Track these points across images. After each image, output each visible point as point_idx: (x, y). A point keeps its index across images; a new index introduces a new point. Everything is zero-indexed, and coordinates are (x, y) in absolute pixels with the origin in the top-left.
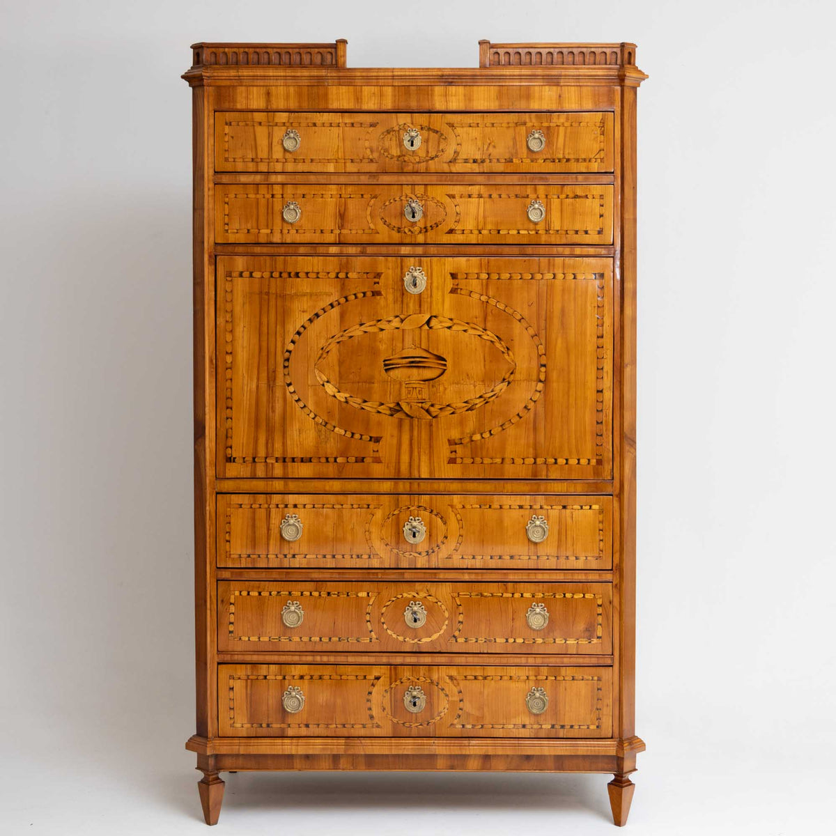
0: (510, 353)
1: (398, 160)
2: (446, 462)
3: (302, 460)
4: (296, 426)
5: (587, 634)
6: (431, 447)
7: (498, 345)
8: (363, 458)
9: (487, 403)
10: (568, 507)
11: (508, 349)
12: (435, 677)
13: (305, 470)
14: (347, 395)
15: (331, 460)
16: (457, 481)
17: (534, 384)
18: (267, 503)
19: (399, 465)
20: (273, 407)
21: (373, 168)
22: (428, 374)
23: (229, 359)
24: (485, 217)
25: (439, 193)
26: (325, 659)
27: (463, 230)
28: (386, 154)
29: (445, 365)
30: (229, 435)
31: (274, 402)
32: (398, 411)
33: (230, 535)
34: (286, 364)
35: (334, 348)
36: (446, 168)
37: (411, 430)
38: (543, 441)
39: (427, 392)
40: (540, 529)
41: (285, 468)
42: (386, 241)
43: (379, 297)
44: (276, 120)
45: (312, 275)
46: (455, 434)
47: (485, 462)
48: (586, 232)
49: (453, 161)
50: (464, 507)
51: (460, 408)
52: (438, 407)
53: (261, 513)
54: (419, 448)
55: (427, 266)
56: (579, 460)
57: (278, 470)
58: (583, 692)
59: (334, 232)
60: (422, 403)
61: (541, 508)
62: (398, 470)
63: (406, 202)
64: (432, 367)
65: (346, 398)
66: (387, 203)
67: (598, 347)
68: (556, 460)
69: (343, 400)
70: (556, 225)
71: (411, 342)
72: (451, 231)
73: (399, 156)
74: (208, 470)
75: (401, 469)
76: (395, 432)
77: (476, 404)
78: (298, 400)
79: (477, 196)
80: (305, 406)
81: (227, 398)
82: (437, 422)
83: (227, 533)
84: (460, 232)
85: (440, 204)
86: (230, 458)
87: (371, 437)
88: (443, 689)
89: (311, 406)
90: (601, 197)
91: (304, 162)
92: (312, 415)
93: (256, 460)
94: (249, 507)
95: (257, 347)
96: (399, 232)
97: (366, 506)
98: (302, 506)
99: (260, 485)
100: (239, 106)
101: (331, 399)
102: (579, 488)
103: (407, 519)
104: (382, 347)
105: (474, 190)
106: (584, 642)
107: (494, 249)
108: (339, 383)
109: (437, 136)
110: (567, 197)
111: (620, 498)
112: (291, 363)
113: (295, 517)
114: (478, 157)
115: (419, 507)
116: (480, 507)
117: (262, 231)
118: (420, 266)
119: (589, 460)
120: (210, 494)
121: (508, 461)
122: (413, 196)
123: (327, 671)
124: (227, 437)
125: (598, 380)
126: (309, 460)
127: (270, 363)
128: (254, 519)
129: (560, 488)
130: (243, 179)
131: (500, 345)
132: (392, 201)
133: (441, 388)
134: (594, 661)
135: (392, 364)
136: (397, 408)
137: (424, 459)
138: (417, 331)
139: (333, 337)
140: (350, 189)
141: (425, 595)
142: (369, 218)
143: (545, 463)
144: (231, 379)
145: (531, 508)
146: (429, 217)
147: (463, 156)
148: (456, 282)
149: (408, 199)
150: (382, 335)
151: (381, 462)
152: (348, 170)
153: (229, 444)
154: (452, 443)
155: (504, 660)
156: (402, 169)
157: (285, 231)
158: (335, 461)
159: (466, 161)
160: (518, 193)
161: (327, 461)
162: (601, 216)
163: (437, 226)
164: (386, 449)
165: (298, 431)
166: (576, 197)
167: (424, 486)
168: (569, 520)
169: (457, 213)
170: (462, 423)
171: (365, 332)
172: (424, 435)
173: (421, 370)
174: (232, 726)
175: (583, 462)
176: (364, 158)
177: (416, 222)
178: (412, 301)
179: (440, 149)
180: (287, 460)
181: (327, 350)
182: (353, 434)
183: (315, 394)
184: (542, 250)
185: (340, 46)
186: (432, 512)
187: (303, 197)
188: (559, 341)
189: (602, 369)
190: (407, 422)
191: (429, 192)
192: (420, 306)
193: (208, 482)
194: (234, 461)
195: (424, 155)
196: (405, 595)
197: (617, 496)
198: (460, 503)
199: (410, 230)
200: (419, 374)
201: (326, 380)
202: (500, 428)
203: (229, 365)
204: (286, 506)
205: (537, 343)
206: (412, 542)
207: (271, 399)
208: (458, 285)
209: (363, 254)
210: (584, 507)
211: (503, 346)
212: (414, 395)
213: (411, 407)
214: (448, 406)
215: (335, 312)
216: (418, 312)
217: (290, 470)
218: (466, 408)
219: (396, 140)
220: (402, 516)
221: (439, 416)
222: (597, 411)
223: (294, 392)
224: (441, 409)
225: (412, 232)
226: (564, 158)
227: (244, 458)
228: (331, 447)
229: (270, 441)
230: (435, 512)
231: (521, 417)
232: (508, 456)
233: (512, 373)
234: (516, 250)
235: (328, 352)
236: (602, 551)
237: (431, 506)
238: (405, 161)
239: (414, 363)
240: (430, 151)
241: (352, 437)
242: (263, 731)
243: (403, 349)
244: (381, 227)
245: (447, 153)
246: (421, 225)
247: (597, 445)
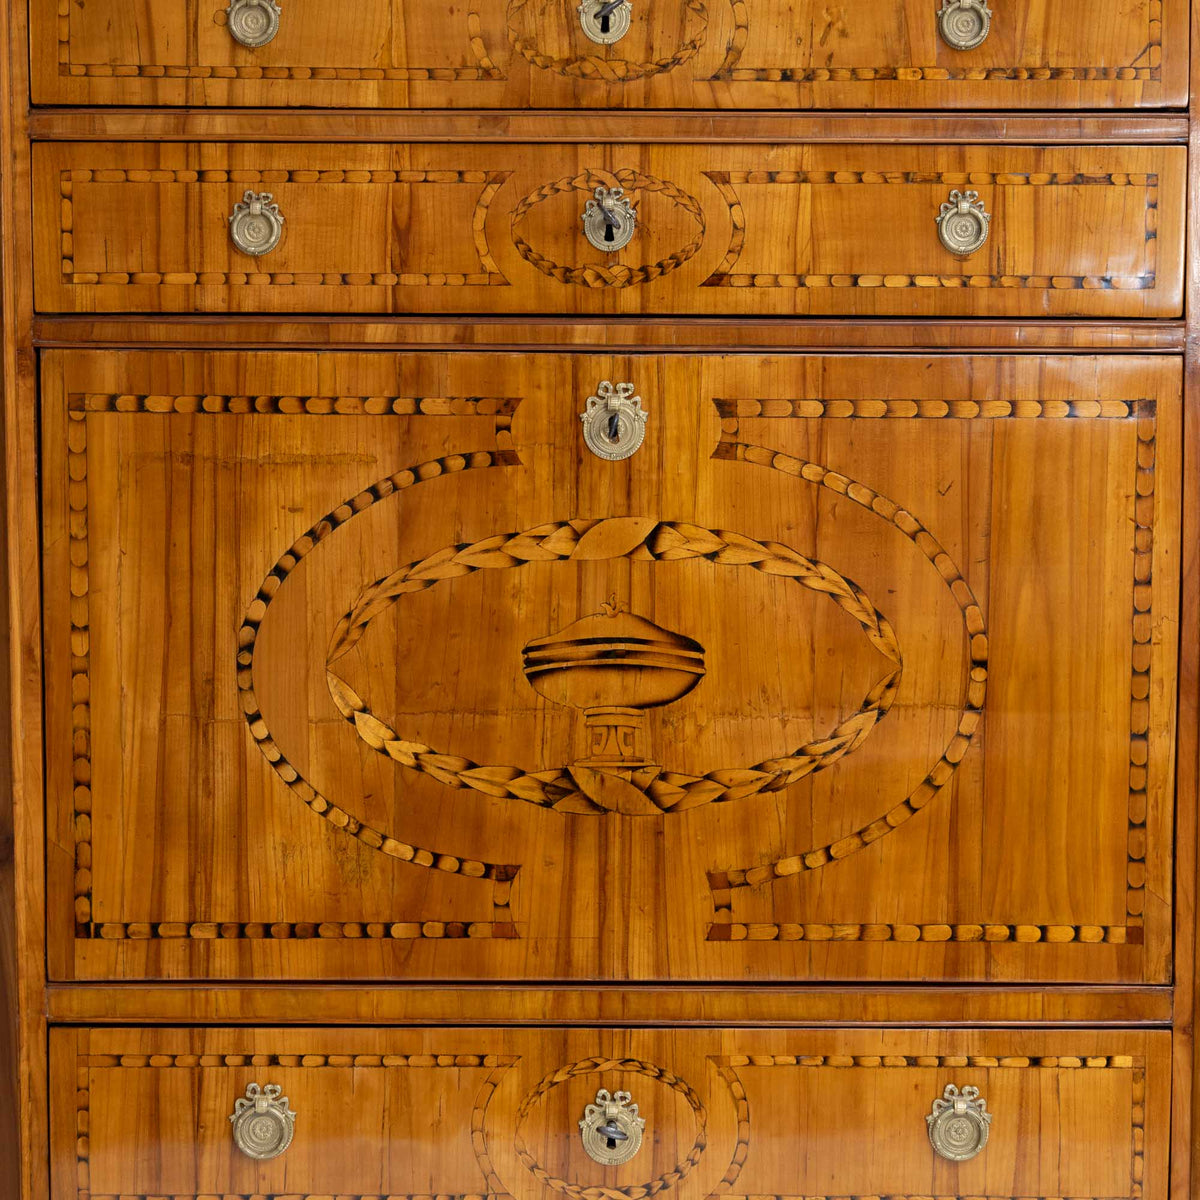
0: (886, 628)
1: (563, 73)
2: (701, 937)
3: (293, 932)
4: (274, 836)
6: (658, 892)
7: (850, 605)
8: (467, 925)
9: (816, 769)
10: (1046, 1062)
11: (880, 617)
13: (301, 959)
14: (421, 748)
15: (375, 930)
16: (733, 989)
17: (952, 715)
18: (192, 1053)
19: (568, 946)
20: (206, 781)
21: (491, 93)
22: (651, 687)
23: (80, 644)
24: (814, 239)
25: (682, 167)
27: (753, 277)
28: (529, 54)
29: (700, 663)
30: (83, 860)
31: (209, 765)
32: (565, 792)
33: (87, 1144)
34: (245, 659)
35: (380, 611)
36: (703, 95)
37: (604, 847)
38: (976, 876)
39: (650, 739)
40: (966, 1124)
41: (243, 953)
42: (531, 306)
43: (510, 468)
45: (319, 406)
46: (727, 859)
47: (812, 936)
48: (1107, 282)
49: (724, 75)
50: (751, 1062)
51: (741, 784)
52: (678, 780)
53: (177, 1082)
54: (625, 897)
55: (649, 379)
56: (1077, 929)
57: (224, 960)
59: (381, 280)
60: (634, 769)
61: (971, 1063)
62: (565, 956)
63: (588, 194)
64: (661, 668)
65: (416, 756)
66: (533, 198)
67: (1136, 612)
68: (1013, 929)
69: (410, 761)
70: (1020, 261)
71: (601, 596)
72: (717, 280)
73: (568, 62)
74: (22, 962)
75: (575, 960)
76: (558, 853)
77: (790, 773)
78: (279, 763)
79: (791, 177)
80: (299, 779)
81: (77, 757)
82: (677, 824)
83: (79, 1136)
84: (744, 281)
85: (686, 201)
86: (87, 925)
87: (489, 868)
89: (316, 777)
90: (1153, 181)
91: (291, 77)
92: (320, 805)
93: (161, 930)
94: (141, 1062)
95: (160, 613)
96: (567, 281)
97: (474, 1061)
98: (291, 1061)
99: (173, 1003)
101: (373, 758)
102: (1079, 1006)
103: (590, 1097)
104: (520, 611)
105: (784, 160)
107: (839, 330)
108: (398, 714)
110: (1053, 180)
111: (1192, 1036)
112: (261, 658)
113: (273, 1091)
114: (796, 63)
115: (625, 1061)
116: (798, 1062)
117: (171, 278)
118: (629, 380)
119: (1106, 929)
120: (29, 1026)
121: (877, 932)
122: (608, 178)
124: (77, 867)
125: (1135, 705)
126: (311, 931)
127: (198, 657)
128: (155, 1097)
129: (1024, 1009)
130: (115, 125)
131: (856, 606)
132: (545, 191)
133: (690, 728)
135: (550, 661)
136: (564, 784)
137: (640, 926)
138: (621, 566)
139: (378, 583)
140: (425, 156)
142: (481, 242)
143: (982, 938)
144: (87, 704)
145: (941, 1065)
146: (654, 239)
147: (752, 60)
148: (731, 424)
149: (593, 185)
150: (519, 577)
151: (515, 936)
152: (420, 100)
153: (83, 886)
154: (718, 881)
156: (576, 97)
157: (239, 279)
158: (387, 934)
159: (762, 75)
160: (912, 168)
161: (364, 934)
162: (1153, 235)
163: (678, 265)
164: (530, 900)
165: (279, 849)
166: (1080, 179)
167: (640, 1003)
168: (1048, 1098)
169: (735, 227)
170: (747, 825)
171: (472, 569)
172: (640, 861)
173: (631, 678)
175: (1091, 933)
176: (465, 66)
177: (615, 253)
178: (605, 481)
179: (687, 42)
180: (249, 931)
181: (361, 621)
182: (437, 858)
183: (329, 745)
184: (978, 333)
186: (660, 1075)
187: (290, 180)
188: (1026, 593)
189: (1147, 672)
190: (591, 821)
191: (654, 165)
192: (629, 494)
193: (23, 994)
194: (98, 935)
195: (641, 57)
197: (1184, 1031)
198: (741, 1050)
199: (599, 277)
200: (625, 689)
201: (361, 704)
202: (856, 841)
203: (78, 664)
204: (248, 1060)
205: (964, 600)
206: (604, 1160)
207: (201, 758)
208: (736, 433)
209: (465, 343)
210: (1091, 1062)
211: (864, 610)
212: (612, 748)
213: (602, 780)
214: (708, 777)
215: (383, 512)
216: (622, 510)
217: (258, 960)
218: (759, 785)
219: (558, 13)
220: (579, 1089)
221: (684, 806)
222: (1132, 791)
223: (269, 738)
224: (687, 787)
225: (605, 282)
226: (1045, 66)
227: (126, 926)
228: (375, 896)
229: (200, 878)
230: (669, 1076)
231: (914, 810)
232: (878, 919)
233: (889, 686)
234: (904, 333)
235: (364, 625)
236: (1140, 1184)
237: (658, 1059)
238: (584, 75)
239: (612, 658)
240: (657, 45)
241: (435, 865)
243: (579, 618)
244: (516, 266)
245: (706, 50)
246: (632, 260)
247: (1130, 887)
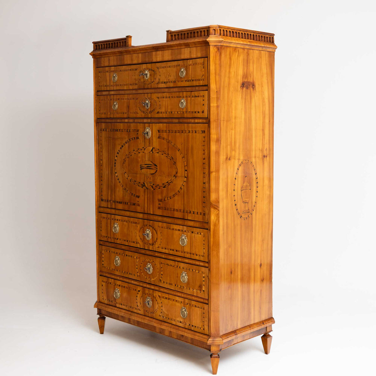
1: (143, 84)
2: (157, 208)
3: (119, 203)
4: (118, 189)
5: (200, 289)
7: (172, 161)
8: (135, 204)
9: (169, 185)
10: (194, 232)
11: (175, 163)
12: (155, 295)
13: (120, 206)
14: (130, 178)
16: (161, 216)
17: (183, 178)
18: (110, 218)
19: (144, 207)
20: (112, 181)
21: (136, 87)
22: (152, 172)
23: (101, 162)
24: (168, 106)
25: (154, 96)
26: (126, 280)
28: (140, 81)
29: (157, 168)
30: (102, 191)
31: (112, 179)
32: (144, 186)
35: (127, 159)
36: (156, 86)
37: (148, 194)
38: (186, 203)
39: (152, 179)
41: (115, 205)
42: (141, 117)
43: (138, 140)
44: (111, 70)
45: (121, 131)
46: (160, 197)
47: (168, 210)
48: (198, 112)
49: (158, 83)
51: (161, 186)
53: (109, 221)
54: (150, 202)
55: (151, 127)
56: (197, 212)
57: (113, 206)
58: (198, 313)
59: (127, 113)
60: (151, 183)
61: (185, 231)
64: (153, 169)
67: (203, 164)
68: (190, 211)
69: (130, 180)
70: (189, 109)
71: (147, 158)
72: (158, 113)
73: (143, 82)
75: (145, 210)
76: (143, 194)
77: (166, 185)
78: (118, 179)
79: (165, 97)
80: (120, 182)
81: (101, 177)
82: (155, 192)
83: (101, 227)
84: (161, 113)
85: (155, 101)
86: (102, 199)
87: (137, 196)
88: (157, 300)
90: (203, 96)
91: (118, 86)
92: (122, 185)
93: (108, 201)
94: (106, 218)
95: (108, 158)
96: (144, 113)
97: (135, 223)
98: (119, 220)
99: (109, 211)
100: (102, 65)
101: (126, 179)
102: (197, 225)
104: (140, 160)
105: (165, 95)
106: (199, 292)
107: (170, 120)
108: (129, 173)
109: (153, 72)
110: (193, 97)
112: (116, 165)
113: (117, 224)
114: (165, 81)
115: (150, 225)
116: (167, 228)
117: (108, 113)
118: (149, 127)
119: (201, 213)
122: (147, 98)
123: (126, 285)
125: (204, 178)
126: (121, 203)
127: (111, 164)
128: (107, 223)
129: (191, 224)
133: (156, 178)
134: (202, 300)
135: (142, 167)
137: (151, 206)
138: (149, 154)
139: (127, 155)
140: (131, 96)
141: (152, 261)
142: (135, 107)
143: (187, 213)
144: (102, 170)
145: (182, 231)
146: (152, 107)
147: (161, 81)
148: (160, 134)
150: (139, 155)
151: (139, 206)
152: (130, 88)
153: (102, 194)
154: (159, 200)
155: (175, 293)
156: (144, 87)
157: (114, 113)
158: (128, 204)
159: (162, 83)
160: (178, 95)
161: (126, 204)
162: (203, 105)
163: (154, 110)
164: (140, 200)
165: (118, 191)
166: (196, 96)
167: (151, 217)
168: (194, 238)
169: (160, 105)
170: (162, 193)
171: (135, 153)
172: (151, 197)
173: (150, 170)
174: (103, 299)
175: (199, 213)
176: (134, 83)
178: (147, 141)
180: (116, 202)
183: (122, 177)
184: (185, 120)
185: (127, 39)
187: (119, 100)
188: (191, 160)
189: (205, 173)
190: (146, 190)
191: (152, 96)
192: (150, 144)
194: (103, 201)
195: (150, 81)
196: (147, 260)
197: (209, 230)
198: (161, 226)
199: (147, 112)
201: (125, 172)
202: (173, 196)
203: (101, 165)
204: (115, 219)
205: (184, 161)
209: (134, 122)
210: (198, 233)
212: (149, 180)
213: (148, 184)
214: (158, 185)
215: (127, 145)
216: (149, 146)
218: (163, 187)
220: (145, 229)
221: (156, 189)
222: (203, 192)
223: (117, 176)
224: (156, 186)
226: (191, 79)
227: (105, 200)
228: (127, 198)
229: (111, 194)
230: (154, 228)
231: (179, 192)
232: (176, 208)
233: (177, 173)
234: (177, 121)
235: (125, 161)
236: (204, 253)
237: (153, 225)
238: (145, 84)
240: (152, 79)
241: (132, 195)
242: (111, 303)
243: (145, 161)
244: (139, 111)
245: (156, 79)
246: (149, 110)
247: (203, 207)
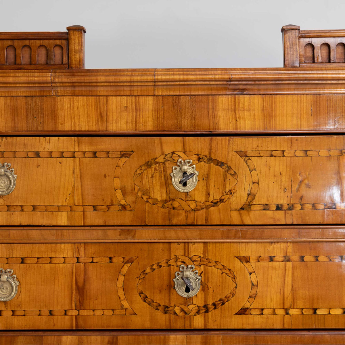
1: (163, 207)
21: (127, 218)
24: (294, 290)
25: (225, 254)
27: (262, 310)
28: (145, 198)
36: (235, 218)
49: (246, 208)
59: (69, 313)
63: (176, 268)
66: (148, 270)
72: (243, 311)
73: (166, 201)
79: (281, 259)
84: (257, 312)
85: (228, 272)
91: (22, 210)
96: (166, 312)
105: (278, 250)
114: (284, 201)
122: (187, 260)
132: (154, 267)
140: (91, 250)
142: (121, 293)
146: (211, 291)
147: (261, 200)
149: (179, 263)
152: (89, 222)
156: (170, 219)
159: (266, 207)
163: (223, 304)
169: (253, 284)
176: (112, 204)
177: (191, 298)
179: (227, 190)
187: (22, 262)
191: (210, 253)
195: (203, 199)
199: (182, 310)
219: (160, 177)
225: (185, 313)
238: (174, 208)
240: (211, 193)
244: (139, 305)
